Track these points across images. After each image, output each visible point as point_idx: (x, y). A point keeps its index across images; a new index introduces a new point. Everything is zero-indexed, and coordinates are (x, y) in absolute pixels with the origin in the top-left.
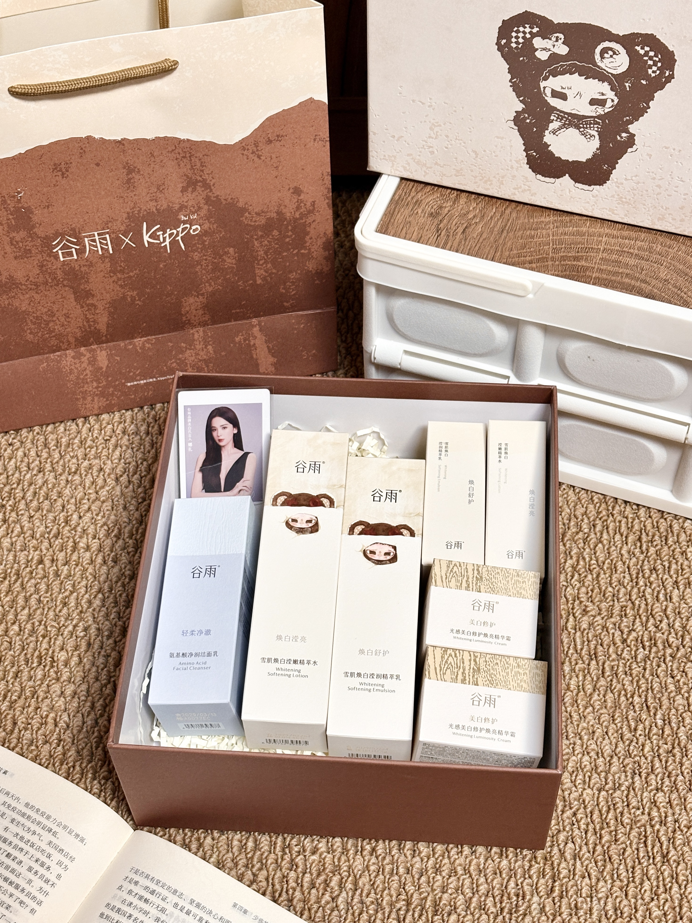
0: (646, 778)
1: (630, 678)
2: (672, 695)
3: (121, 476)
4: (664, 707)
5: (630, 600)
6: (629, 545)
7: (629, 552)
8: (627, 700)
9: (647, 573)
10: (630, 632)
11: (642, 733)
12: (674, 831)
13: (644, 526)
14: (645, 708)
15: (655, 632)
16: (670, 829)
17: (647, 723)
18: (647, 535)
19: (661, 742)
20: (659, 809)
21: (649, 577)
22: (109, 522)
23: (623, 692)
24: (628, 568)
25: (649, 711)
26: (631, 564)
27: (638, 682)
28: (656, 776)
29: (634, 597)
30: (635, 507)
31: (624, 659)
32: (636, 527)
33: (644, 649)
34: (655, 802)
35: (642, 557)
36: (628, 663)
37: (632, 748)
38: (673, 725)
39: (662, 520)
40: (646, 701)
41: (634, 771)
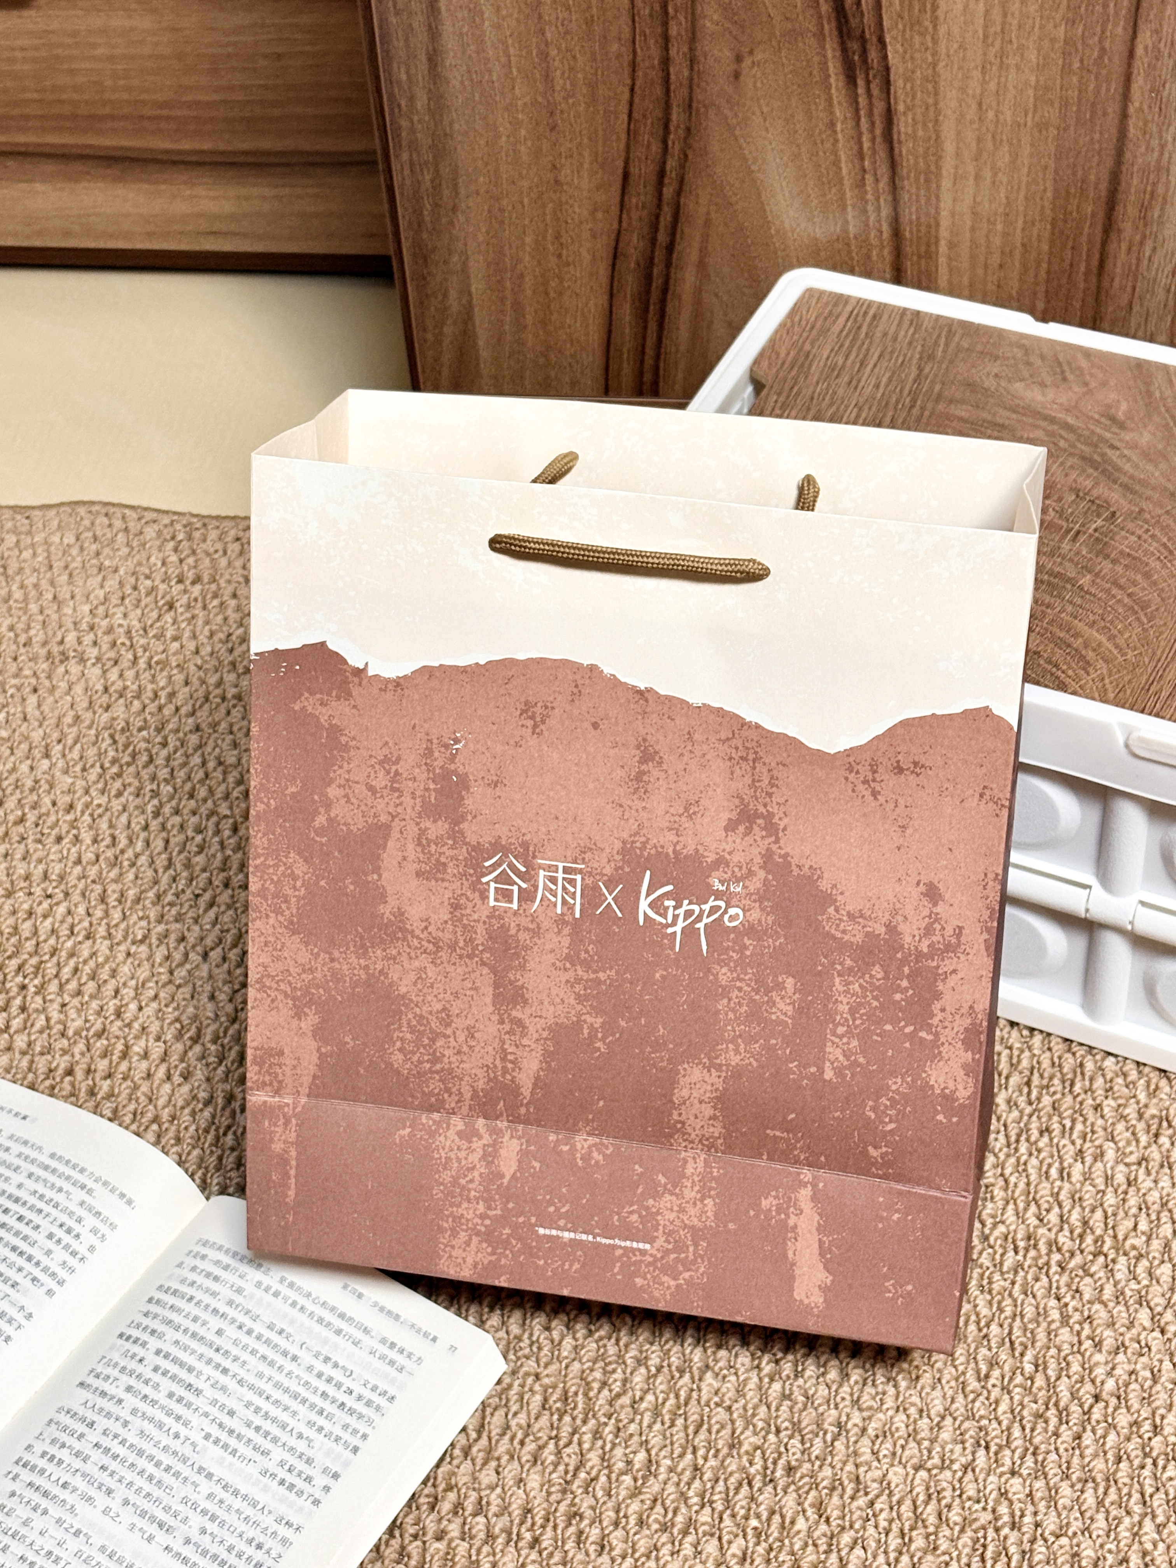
0: (996, 1454)
1: (988, 1297)
2: (1053, 1326)
3: (212, 949)
4: (1038, 1344)
5: (1002, 1175)
6: (1010, 1090)
7: (1008, 1102)
8: (980, 1330)
9: (1035, 1134)
10: (995, 1225)
11: (998, 1383)
12: (1033, 1541)
13: (1038, 1062)
14: (1008, 1344)
15: (1036, 1227)
16: (1026, 1537)
17: (1007, 1368)
18: (1042, 1076)
19: (1026, 1400)
20: (1011, 1503)
21: (1036, 1142)
22: (184, 1017)
23: (973, 1318)
24: (1005, 1125)
25: (1013, 1349)
26: (1010, 1120)
27: (999, 1303)
28: (1013, 1452)
29: (1007, 1172)
30: (1025, 1032)
31: (981, 1267)
32: (1025, 1063)
33: (1016, 1253)
34: (1006, 1492)
35: (1028, 1110)
36: (987, 1273)
37: (977, 1404)
38: (1050, 1372)
39: (1068, 1055)
40: (1010, 1333)
41: (978, 1442)
